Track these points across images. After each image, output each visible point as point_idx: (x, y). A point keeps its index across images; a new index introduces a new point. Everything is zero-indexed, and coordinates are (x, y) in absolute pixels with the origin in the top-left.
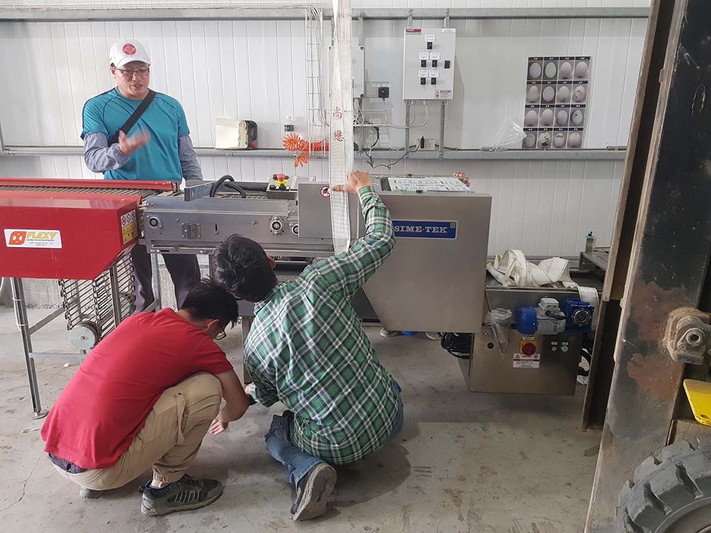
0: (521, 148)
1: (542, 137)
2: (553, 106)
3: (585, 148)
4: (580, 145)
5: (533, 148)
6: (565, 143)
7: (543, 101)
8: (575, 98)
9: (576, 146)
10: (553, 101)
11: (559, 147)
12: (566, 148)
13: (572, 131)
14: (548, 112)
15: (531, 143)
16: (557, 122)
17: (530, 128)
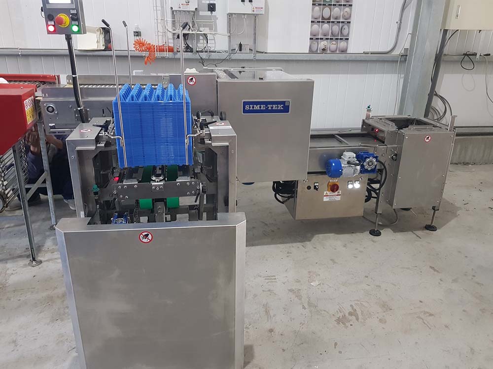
0: (308, 52)
1: (323, 44)
2: (329, 22)
3: (349, 52)
4: (347, 50)
5: (316, 52)
6: (337, 48)
7: (323, 18)
8: (344, 17)
9: (344, 51)
10: (329, 18)
11: (333, 52)
12: (338, 52)
13: (341, 41)
14: (326, 26)
15: (314, 49)
16: (332, 33)
17: (314, 38)
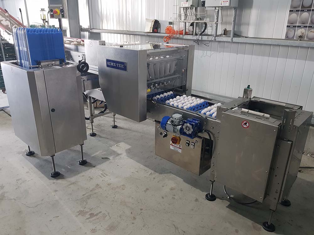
0: (284, 38)
1: (299, 32)
2: (310, 10)
5: (292, 39)
7: (303, 6)
10: (310, 6)
11: (311, 40)
14: (305, 15)
15: (291, 35)
16: (311, 21)
17: (291, 26)
